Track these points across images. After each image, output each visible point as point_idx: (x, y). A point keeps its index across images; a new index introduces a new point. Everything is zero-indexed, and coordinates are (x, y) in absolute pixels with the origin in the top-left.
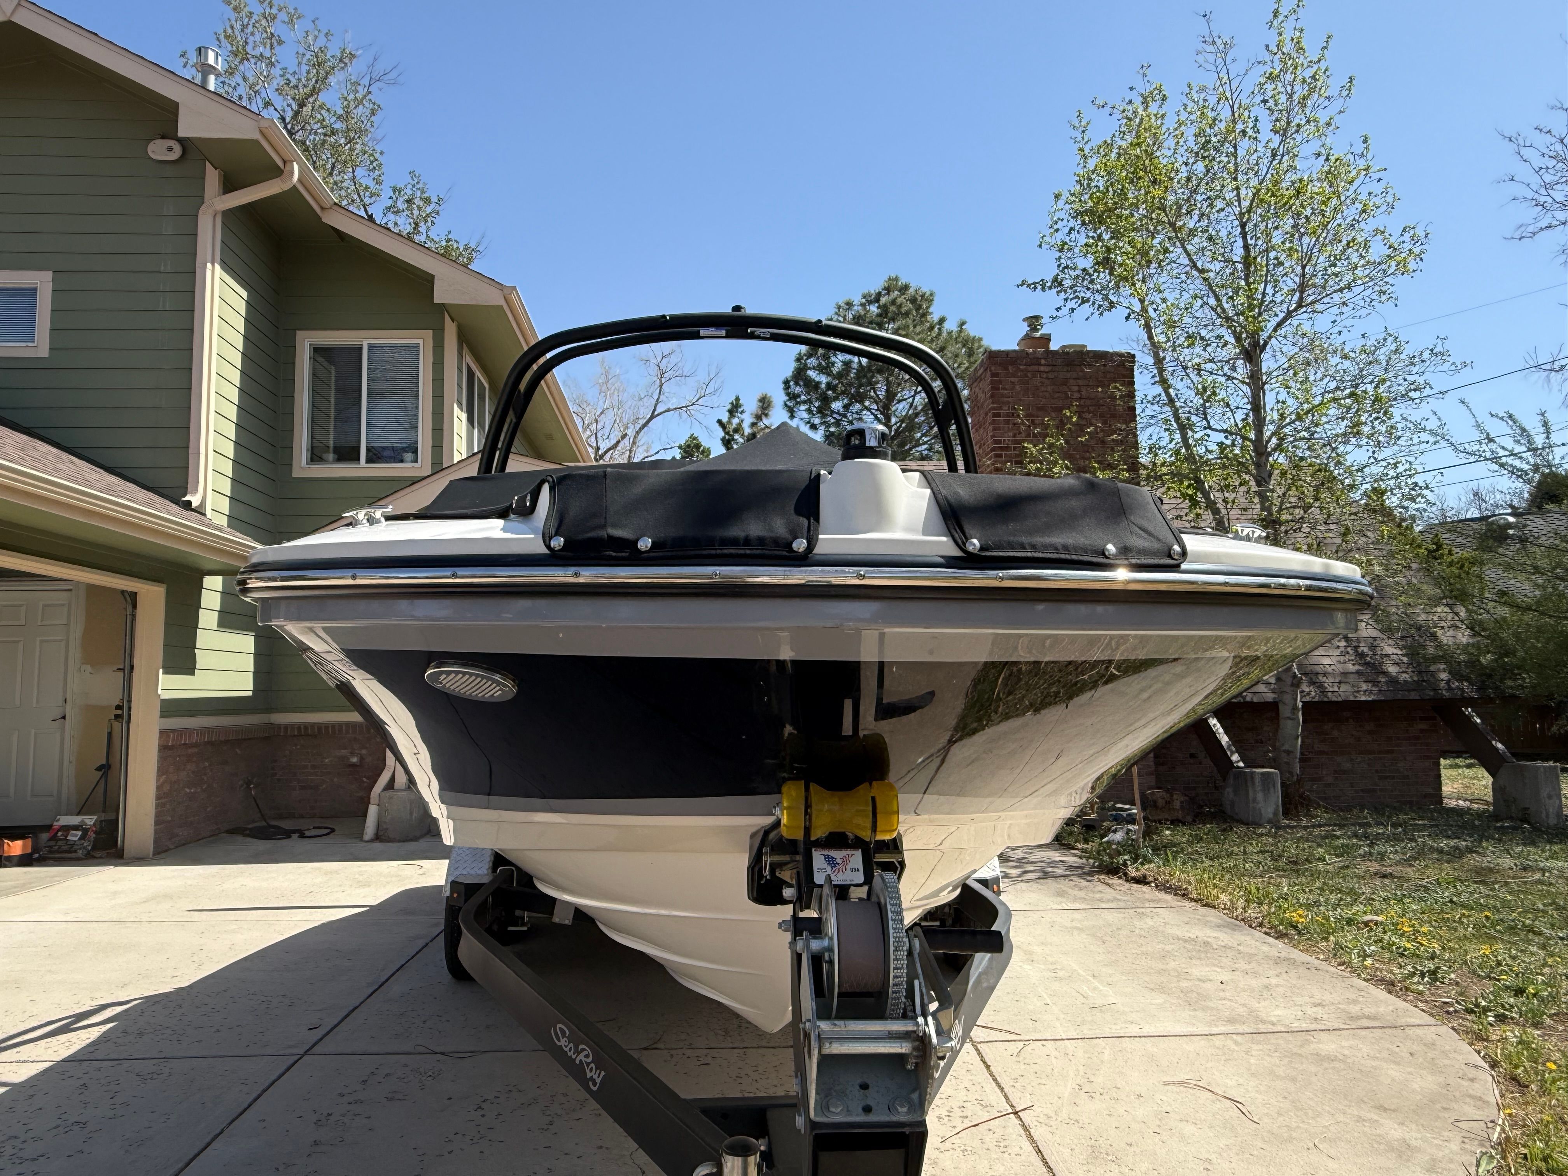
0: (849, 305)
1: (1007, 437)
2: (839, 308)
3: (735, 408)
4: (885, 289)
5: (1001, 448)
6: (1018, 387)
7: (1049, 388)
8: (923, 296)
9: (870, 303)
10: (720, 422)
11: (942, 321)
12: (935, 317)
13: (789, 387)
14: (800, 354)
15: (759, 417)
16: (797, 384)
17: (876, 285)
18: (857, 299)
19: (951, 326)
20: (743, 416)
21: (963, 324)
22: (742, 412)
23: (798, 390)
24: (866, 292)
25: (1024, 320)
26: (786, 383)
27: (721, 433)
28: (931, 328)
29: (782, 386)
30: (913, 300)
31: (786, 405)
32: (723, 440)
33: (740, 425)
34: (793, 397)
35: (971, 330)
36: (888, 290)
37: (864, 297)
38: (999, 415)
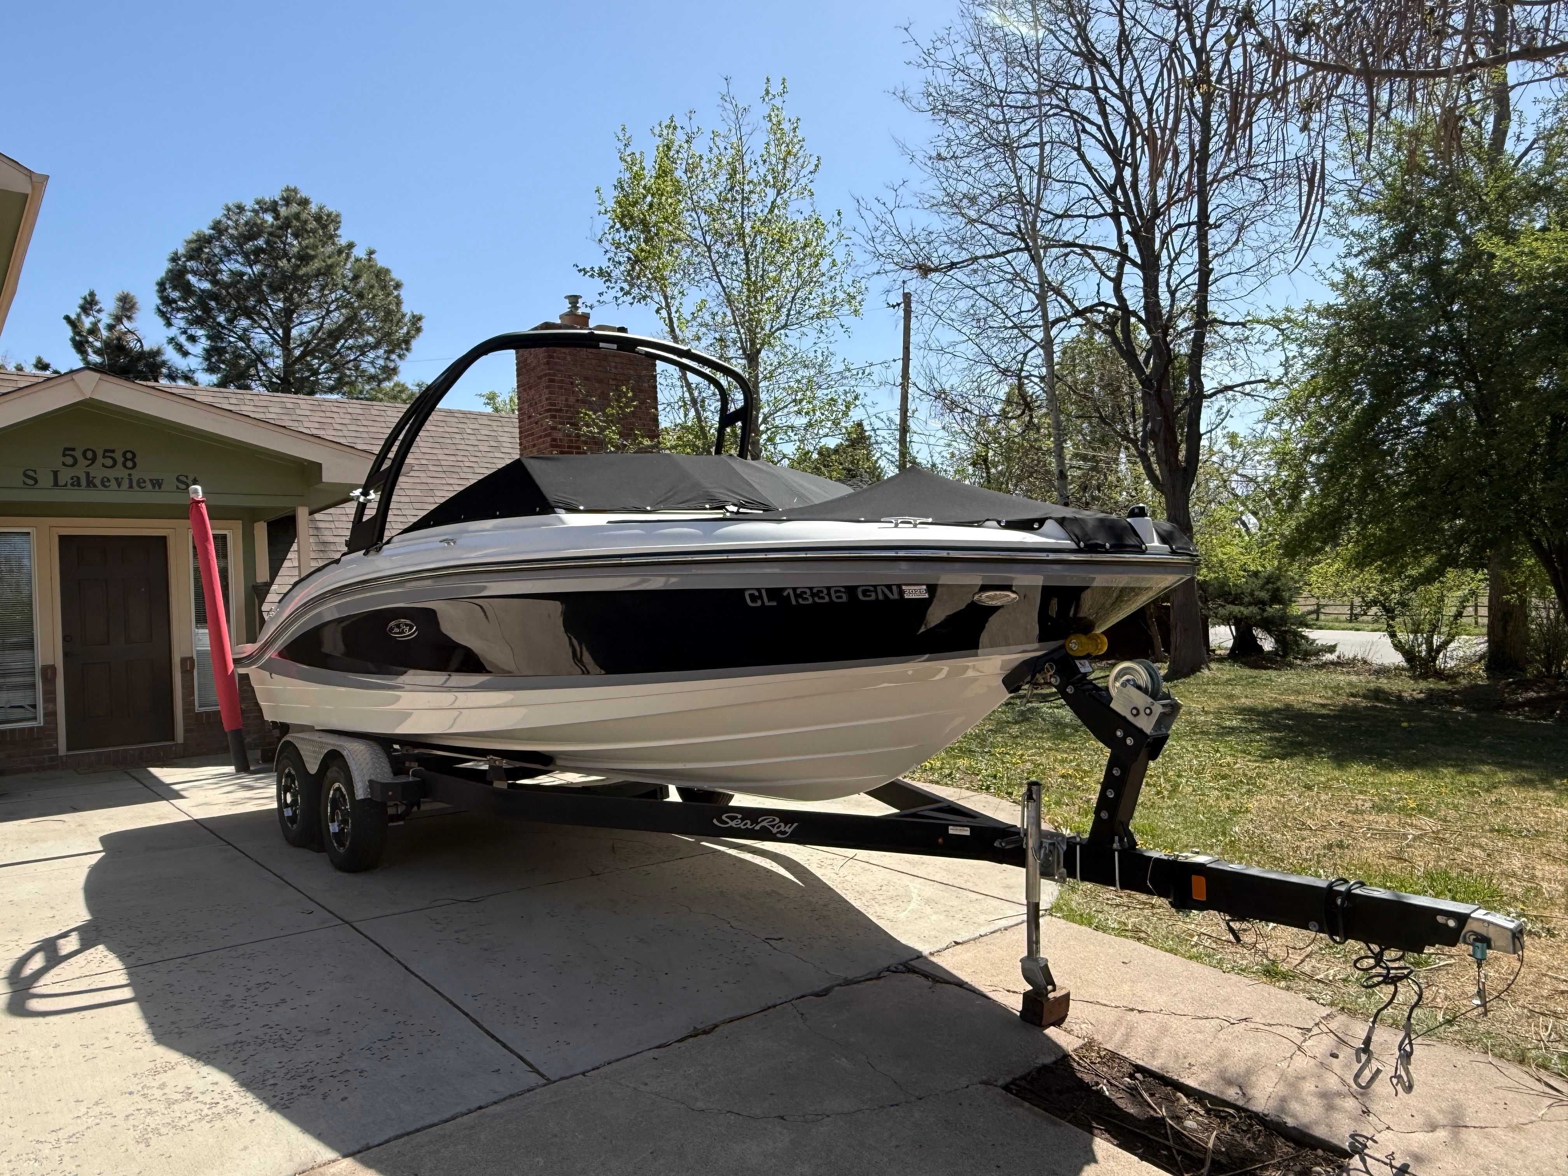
0: (241, 209)
1: (561, 401)
2: (229, 209)
3: (89, 304)
4: (283, 199)
5: (556, 410)
6: (569, 358)
7: (594, 362)
8: (329, 215)
9: (265, 211)
10: (67, 318)
11: (351, 246)
12: (343, 242)
13: (165, 289)
14: (176, 254)
15: (118, 319)
16: (174, 288)
17: (274, 193)
18: (249, 204)
19: (359, 252)
20: (100, 316)
21: (371, 253)
22: (99, 311)
23: (175, 295)
24: (260, 198)
25: (566, 297)
26: (161, 285)
27: (69, 332)
28: (340, 252)
29: (156, 288)
30: (318, 218)
31: (159, 310)
32: (73, 340)
33: (95, 324)
34: (167, 301)
35: (381, 261)
36: (287, 201)
37: (258, 203)
38: (553, 381)
